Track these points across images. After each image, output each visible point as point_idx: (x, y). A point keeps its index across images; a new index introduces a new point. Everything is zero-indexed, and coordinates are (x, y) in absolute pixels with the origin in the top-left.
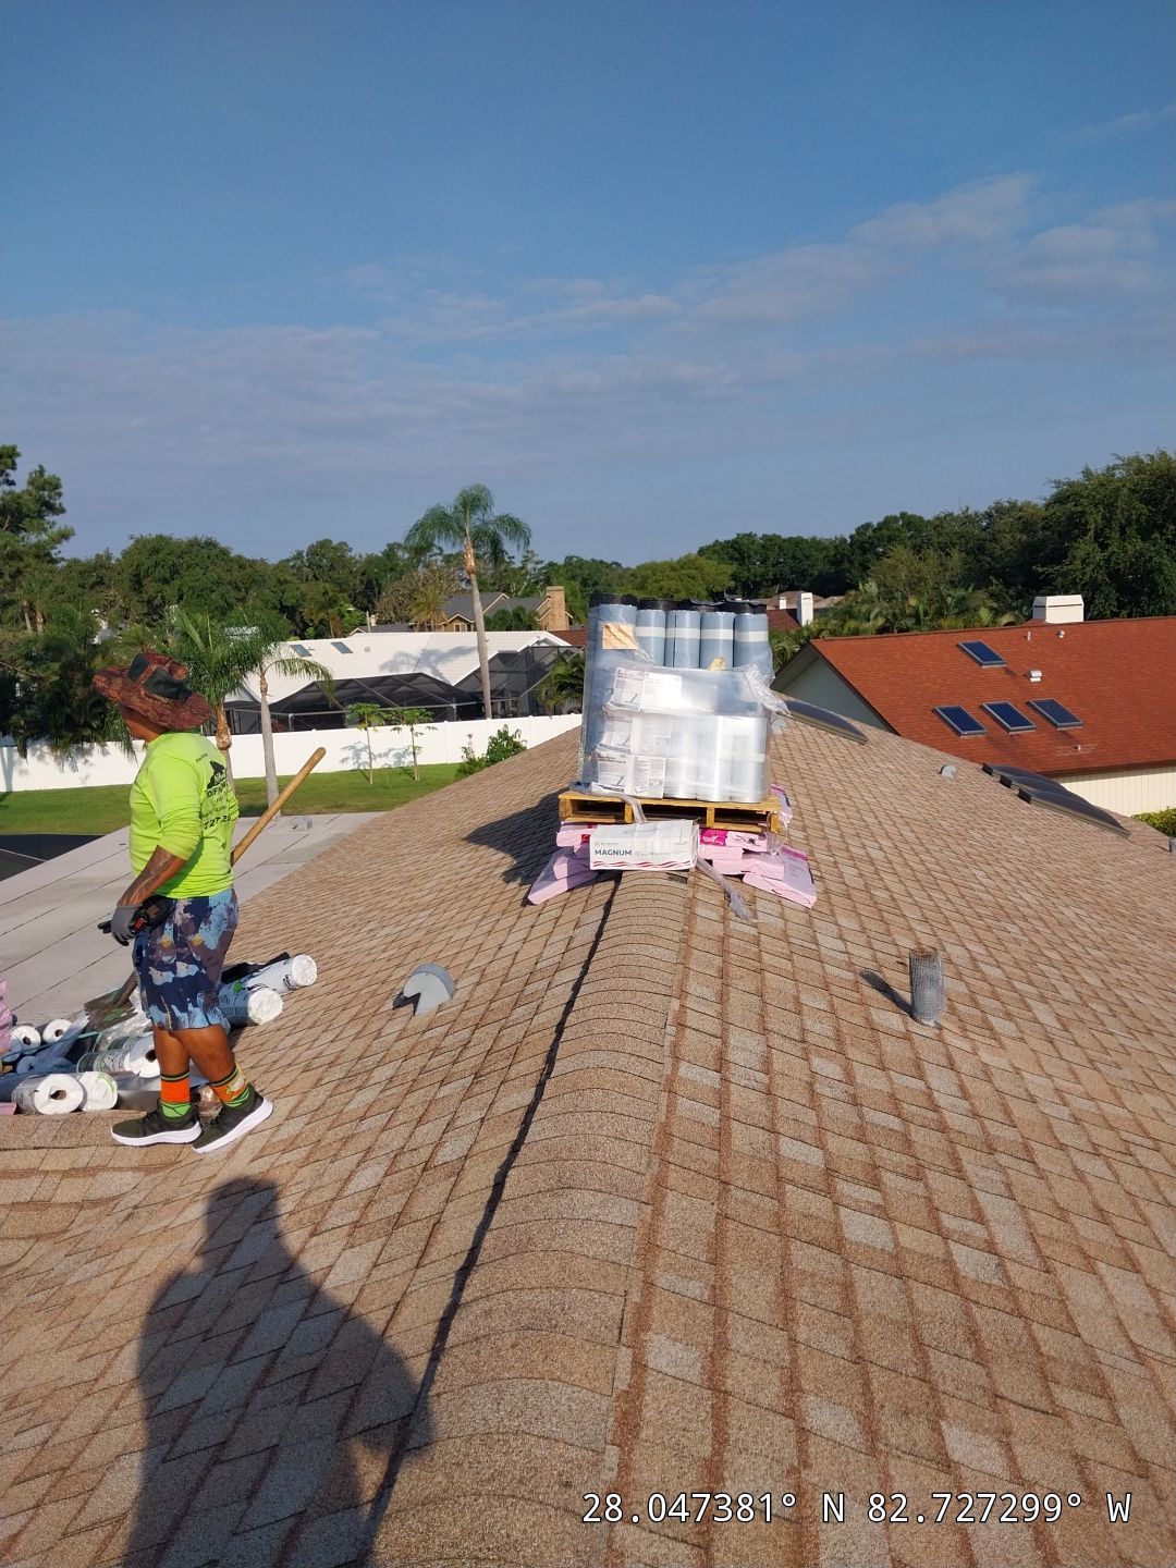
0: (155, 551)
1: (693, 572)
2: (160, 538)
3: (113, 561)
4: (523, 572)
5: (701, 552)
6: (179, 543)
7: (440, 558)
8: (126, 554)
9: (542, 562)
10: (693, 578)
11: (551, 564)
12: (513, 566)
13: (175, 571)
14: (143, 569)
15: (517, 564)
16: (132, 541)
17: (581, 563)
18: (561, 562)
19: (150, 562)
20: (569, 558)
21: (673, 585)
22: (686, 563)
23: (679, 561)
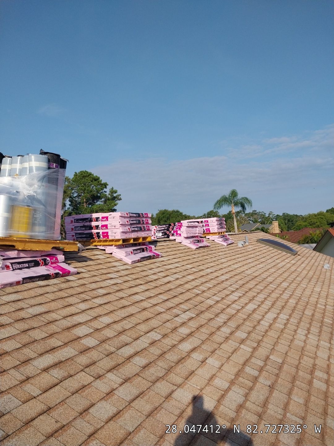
0: (163, 213)
1: (322, 216)
2: (165, 210)
3: (154, 217)
4: (269, 218)
5: (327, 211)
6: (169, 212)
7: (244, 214)
8: (157, 214)
9: (275, 215)
10: (322, 218)
11: (277, 215)
12: (266, 216)
13: (168, 218)
14: (160, 218)
15: (267, 216)
16: (159, 211)
17: (288, 215)
18: (281, 214)
19: (162, 216)
20: (284, 214)
21: (315, 220)
22: (320, 214)
23: (317, 213)
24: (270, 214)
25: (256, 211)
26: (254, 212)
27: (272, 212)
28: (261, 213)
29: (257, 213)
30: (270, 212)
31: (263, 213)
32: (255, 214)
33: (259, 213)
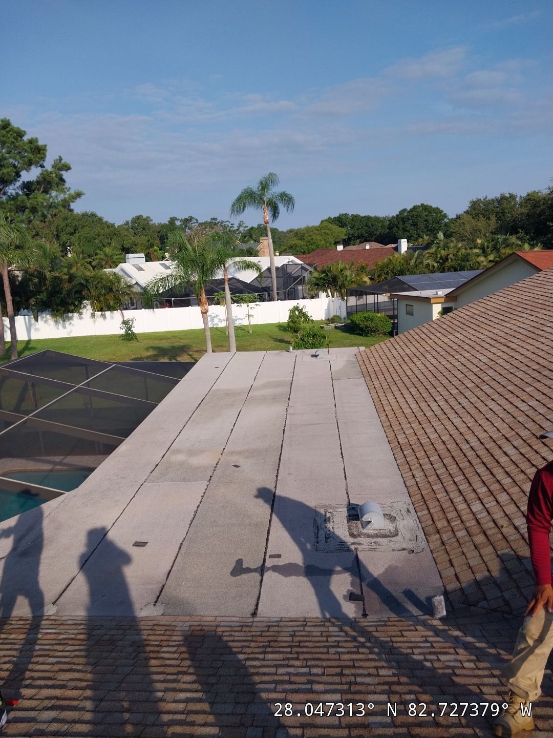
4: (239, 231)
5: (322, 223)
9: (247, 227)
11: (252, 228)
15: (235, 228)
20: (259, 225)
24: (240, 226)
25: (216, 218)
26: (213, 221)
27: (243, 222)
28: (225, 223)
29: (218, 223)
30: (240, 222)
31: (227, 223)
32: (215, 224)
33: (222, 223)
